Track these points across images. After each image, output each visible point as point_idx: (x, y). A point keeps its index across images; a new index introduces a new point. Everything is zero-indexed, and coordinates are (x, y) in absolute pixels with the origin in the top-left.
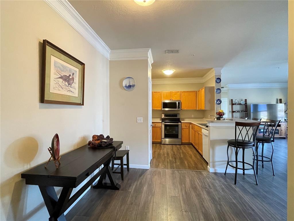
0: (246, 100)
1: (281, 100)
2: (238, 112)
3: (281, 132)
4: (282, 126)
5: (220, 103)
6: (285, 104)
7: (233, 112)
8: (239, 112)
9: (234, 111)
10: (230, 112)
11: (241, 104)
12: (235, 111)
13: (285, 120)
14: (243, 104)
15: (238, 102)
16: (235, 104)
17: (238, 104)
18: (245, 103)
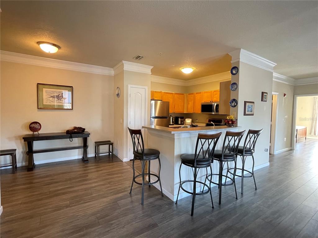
5: (236, 104)
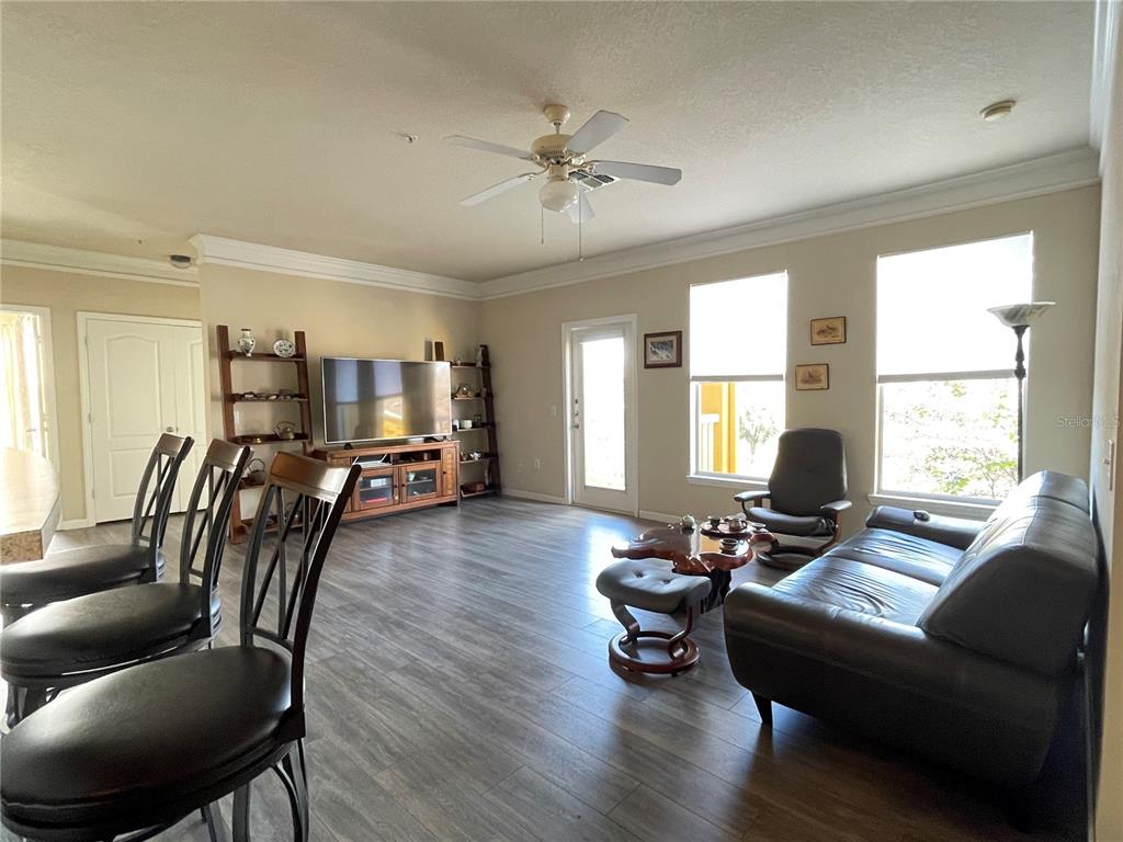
0: (300, 336)
1: (439, 346)
2: (257, 397)
3: (442, 480)
4: (444, 454)
6: (452, 364)
7: (230, 399)
8: (267, 398)
9: (234, 392)
10: (214, 398)
11: (275, 356)
12: (243, 396)
13: (454, 428)
14: (283, 354)
15: (259, 344)
16: (242, 355)
17: (257, 356)
18: (292, 351)
